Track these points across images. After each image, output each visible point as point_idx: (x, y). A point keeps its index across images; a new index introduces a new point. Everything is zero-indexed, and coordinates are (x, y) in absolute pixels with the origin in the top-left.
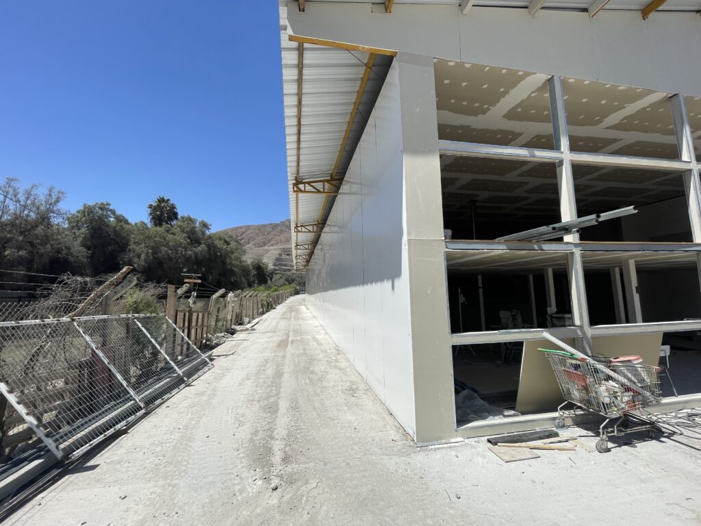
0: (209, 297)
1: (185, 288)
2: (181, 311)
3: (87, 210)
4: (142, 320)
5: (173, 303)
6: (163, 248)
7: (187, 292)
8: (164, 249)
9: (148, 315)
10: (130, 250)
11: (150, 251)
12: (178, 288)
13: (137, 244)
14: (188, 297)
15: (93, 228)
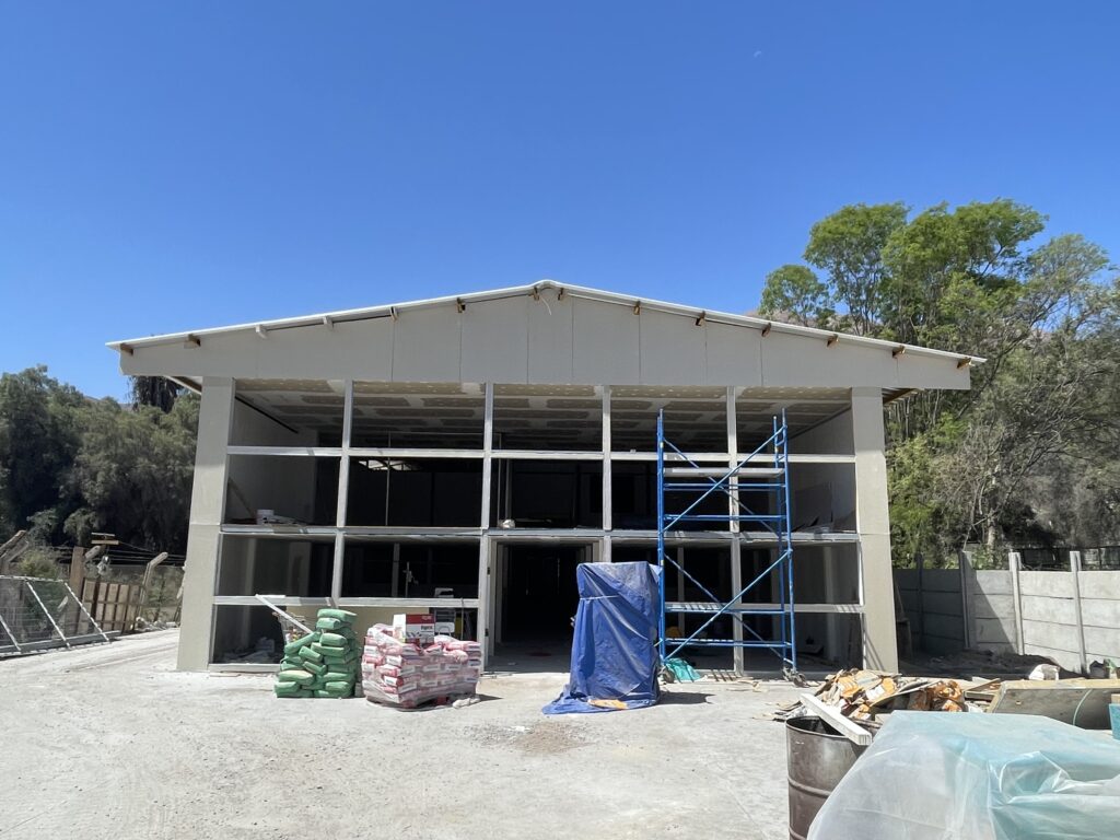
0: (145, 564)
1: (94, 551)
2: (90, 579)
3: (9, 382)
4: (37, 585)
5: (78, 568)
6: (140, 459)
7: (97, 556)
8: (142, 461)
9: (43, 579)
10: (78, 465)
11: (114, 466)
12: (85, 551)
13: (94, 450)
14: (97, 562)
15: (16, 421)
